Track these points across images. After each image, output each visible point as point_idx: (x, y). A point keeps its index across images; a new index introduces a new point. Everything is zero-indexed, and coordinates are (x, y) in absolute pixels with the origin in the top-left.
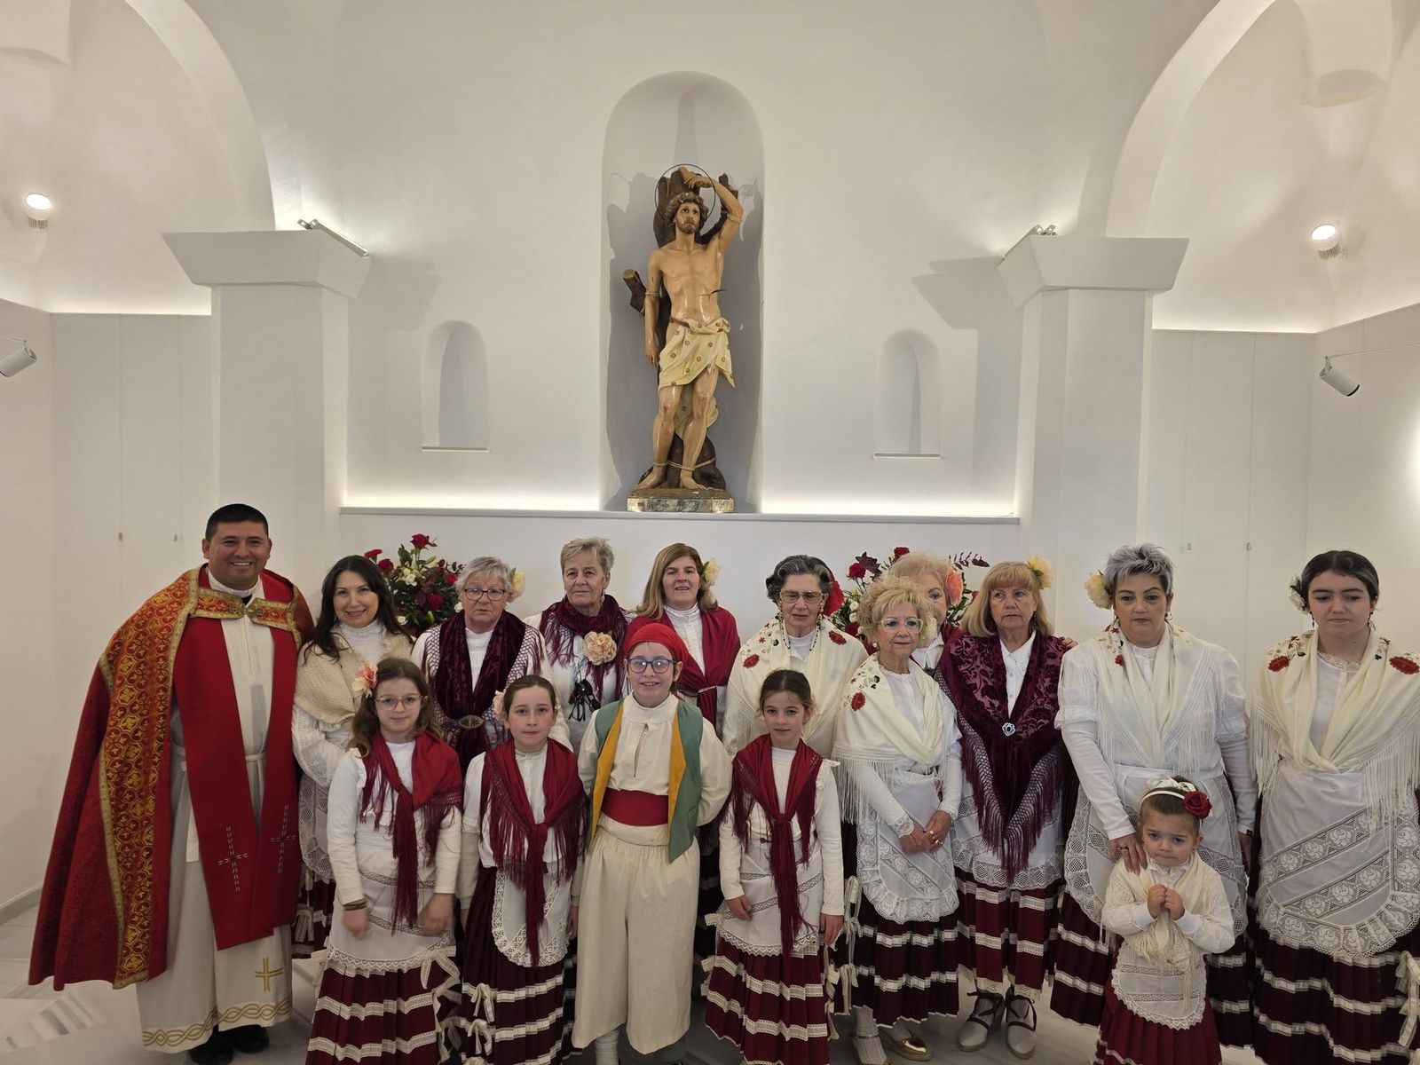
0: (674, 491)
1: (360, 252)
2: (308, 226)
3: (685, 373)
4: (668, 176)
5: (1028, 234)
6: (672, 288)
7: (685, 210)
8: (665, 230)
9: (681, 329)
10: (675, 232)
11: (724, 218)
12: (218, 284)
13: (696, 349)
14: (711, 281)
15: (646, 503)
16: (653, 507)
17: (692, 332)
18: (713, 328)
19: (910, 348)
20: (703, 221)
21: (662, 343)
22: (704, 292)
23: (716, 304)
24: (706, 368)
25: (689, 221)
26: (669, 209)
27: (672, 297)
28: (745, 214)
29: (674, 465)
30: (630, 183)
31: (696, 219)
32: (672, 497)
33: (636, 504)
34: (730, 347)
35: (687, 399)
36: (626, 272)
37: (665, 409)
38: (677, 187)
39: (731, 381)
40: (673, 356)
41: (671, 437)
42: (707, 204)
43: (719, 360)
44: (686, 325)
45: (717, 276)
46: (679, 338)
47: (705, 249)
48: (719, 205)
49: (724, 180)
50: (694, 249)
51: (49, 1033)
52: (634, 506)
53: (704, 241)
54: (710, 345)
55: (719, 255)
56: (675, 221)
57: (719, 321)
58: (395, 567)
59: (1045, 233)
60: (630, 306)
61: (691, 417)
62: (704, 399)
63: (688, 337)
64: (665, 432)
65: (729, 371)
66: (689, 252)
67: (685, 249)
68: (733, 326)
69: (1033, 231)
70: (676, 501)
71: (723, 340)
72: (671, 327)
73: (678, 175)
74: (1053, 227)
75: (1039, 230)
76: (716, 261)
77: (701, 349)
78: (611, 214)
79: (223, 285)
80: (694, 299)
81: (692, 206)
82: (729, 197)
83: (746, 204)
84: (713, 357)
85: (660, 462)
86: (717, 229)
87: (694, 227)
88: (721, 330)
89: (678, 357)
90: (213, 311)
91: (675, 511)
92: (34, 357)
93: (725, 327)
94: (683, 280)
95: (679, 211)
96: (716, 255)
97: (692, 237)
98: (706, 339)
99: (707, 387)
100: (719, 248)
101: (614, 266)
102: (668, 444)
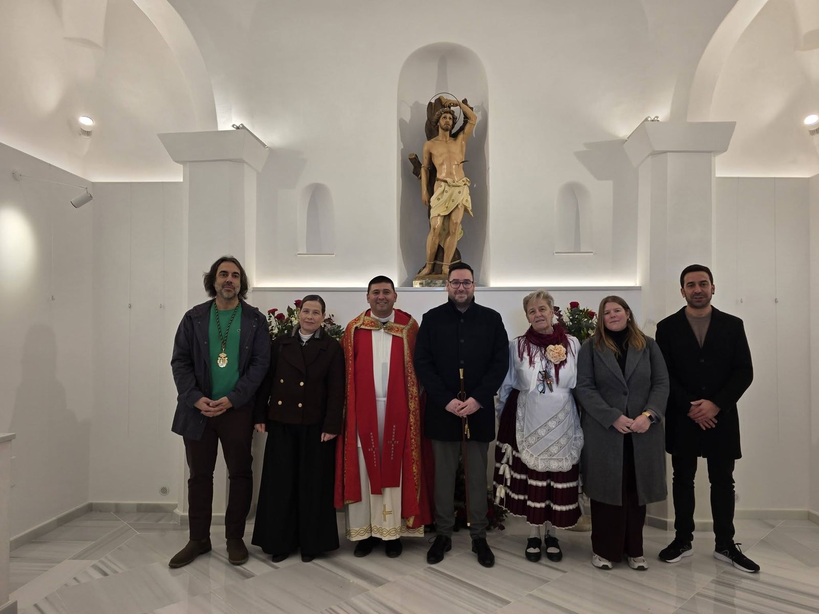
0: (440, 275)
1: (264, 145)
2: (238, 128)
3: (445, 209)
4: (433, 101)
5: (644, 121)
6: (437, 162)
7: (444, 118)
8: (432, 131)
9: (443, 184)
10: (438, 131)
11: (465, 122)
12: (187, 161)
13: (451, 195)
14: (460, 157)
15: (424, 283)
16: (428, 285)
17: (449, 186)
18: (461, 183)
19: (573, 192)
20: (454, 123)
21: (431, 192)
22: (456, 163)
23: (462, 170)
24: (457, 206)
25: (447, 123)
26: (435, 117)
27: (437, 167)
28: (477, 121)
29: (438, 262)
30: (411, 107)
31: (451, 122)
32: (439, 279)
33: (418, 284)
34: (470, 194)
35: (446, 224)
36: (410, 155)
37: (434, 229)
38: (438, 107)
39: (471, 213)
40: (439, 199)
41: (436, 246)
42: (457, 114)
43: (464, 201)
44: (446, 182)
45: (462, 154)
46: (441, 189)
47: (455, 140)
48: (462, 116)
49: (465, 102)
50: (449, 140)
51: (98, 576)
52: (417, 285)
53: (455, 136)
54: (460, 192)
55: (463, 142)
56: (438, 124)
57: (465, 179)
58: (286, 318)
59: (653, 121)
60: (413, 174)
61: (448, 234)
62: (456, 223)
63: (447, 188)
64: (434, 243)
65: (469, 206)
66: (446, 142)
67: (444, 140)
68: (472, 182)
69: (646, 120)
70: (441, 281)
71: (466, 191)
72: (436, 183)
73: (439, 101)
74: (657, 117)
75: (649, 119)
76: (462, 146)
77: (454, 195)
78: (402, 124)
79: (190, 162)
80: (450, 167)
81: (449, 115)
82: (468, 111)
83: (478, 116)
84: (462, 199)
85: (430, 261)
86: (462, 129)
87: (449, 127)
88: (465, 184)
89: (441, 200)
90: (184, 179)
91: (441, 286)
92: (91, 196)
93: (467, 183)
94: (444, 156)
95: (441, 118)
96: (462, 142)
97: (448, 133)
98: (457, 189)
99: (458, 217)
100: (463, 139)
101: (403, 152)
102: (435, 250)
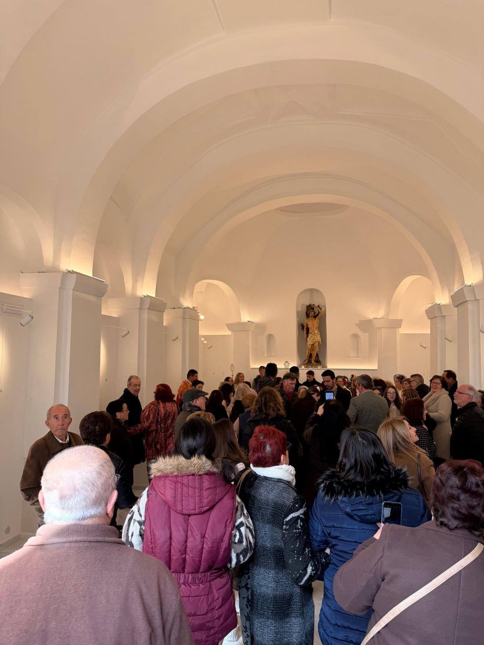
1: (254, 323)
2: (248, 321)
3: (312, 342)
6: (309, 327)
7: (311, 311)
9: (311, 334)
10: (310, 316)
11: (319, 313)
13: (314, 338)
19: (355, 337)
20: (315, 314)
21: (308, 337)
22: (315, 327)
23: (318, 330)
24: (316, 341)
25: (312, 315)
26: (308, 313)
30: (301, 306)
34: (321, 337)
35: (313, 347)
37: (309, 349)
38: (310, 308)
40: (310, 339)
43: (318, 340)
45: (318, 324)
47: (315, 319)
48: (318, 311)
53: (315, 317)
57: (318, 332)
59: (376, 319)
61: (313, 350)
62: (316, 347)
63: (312, 336)
64: (309, 353)
65: (320, 341)
66: (312, 319)
71: (319, 336)
72: (309, 334)
73: (310, 305)
76: (317, 322)
78: (298, 312)
79: (234, 331)
80: (313, 329)
81: (313, 311)
82: (319, 309)
83: (323, 309)
85: (308, 358)
88: (318, 334)
90: (231, 334)
94: (311, 325)
96: (317, 320)
98: (316, 336)
99: (316, 344)
100: (318, 318)
101: (298, 322)
102: (309, 355)
